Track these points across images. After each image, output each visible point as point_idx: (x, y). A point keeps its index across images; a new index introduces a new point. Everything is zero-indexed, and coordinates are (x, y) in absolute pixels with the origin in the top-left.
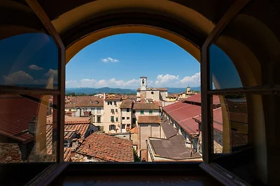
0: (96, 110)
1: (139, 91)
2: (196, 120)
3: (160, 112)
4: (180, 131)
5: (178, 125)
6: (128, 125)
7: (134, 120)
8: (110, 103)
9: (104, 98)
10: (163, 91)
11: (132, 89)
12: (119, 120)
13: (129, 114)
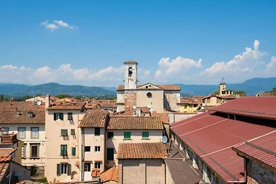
0: (28, 133)
1: (122, 91)
2: (239, 153)
3: (165, 134)
4: (205, 175)
5: (201, 162)
6: (98, 164)
7: (110, 153)
8: (58, 116)
9: (47, 106)
10: (170, 91)
12: (79, 152)
13: (99, 140)
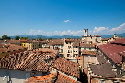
0: (61, 47)
1: (83, 37)
2: (120, 55)
3: (96, 48)
4: (108, 60)
5: (107, 57)
6: (77, 55)
7: (80, 53)
9: (65, 41)
10: (98, 37)
11: (79, 36)
12: (72, 52)
